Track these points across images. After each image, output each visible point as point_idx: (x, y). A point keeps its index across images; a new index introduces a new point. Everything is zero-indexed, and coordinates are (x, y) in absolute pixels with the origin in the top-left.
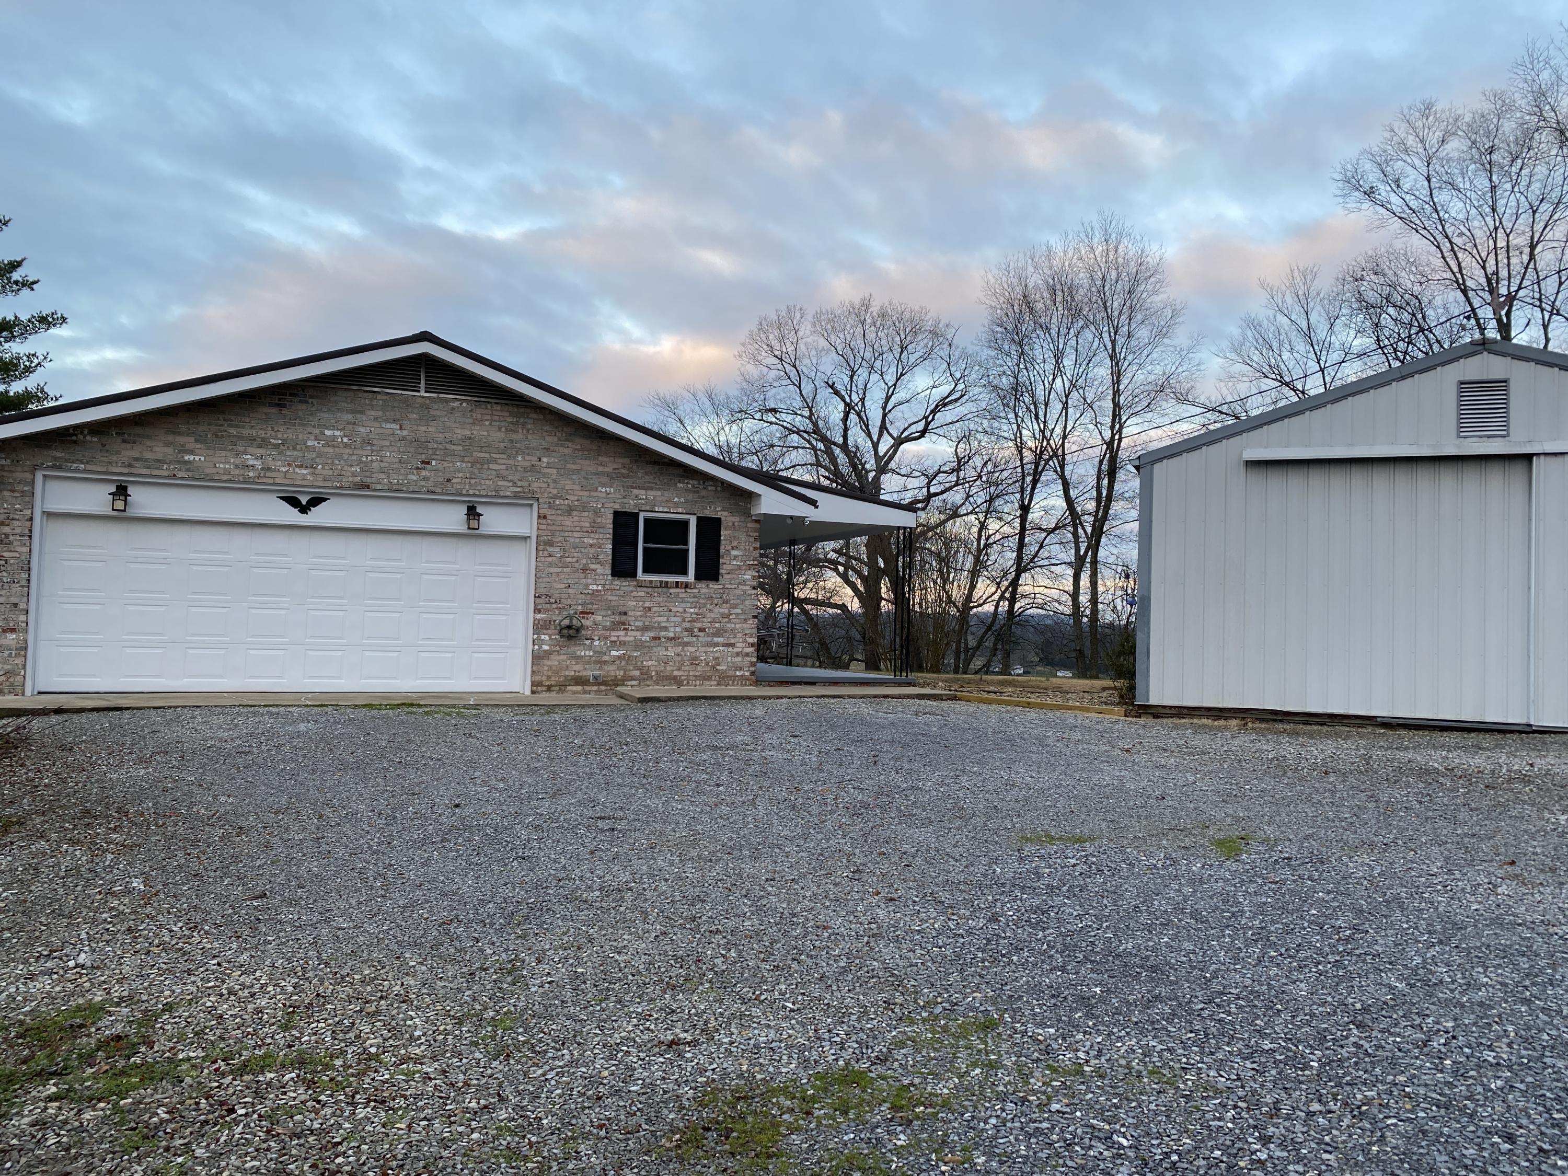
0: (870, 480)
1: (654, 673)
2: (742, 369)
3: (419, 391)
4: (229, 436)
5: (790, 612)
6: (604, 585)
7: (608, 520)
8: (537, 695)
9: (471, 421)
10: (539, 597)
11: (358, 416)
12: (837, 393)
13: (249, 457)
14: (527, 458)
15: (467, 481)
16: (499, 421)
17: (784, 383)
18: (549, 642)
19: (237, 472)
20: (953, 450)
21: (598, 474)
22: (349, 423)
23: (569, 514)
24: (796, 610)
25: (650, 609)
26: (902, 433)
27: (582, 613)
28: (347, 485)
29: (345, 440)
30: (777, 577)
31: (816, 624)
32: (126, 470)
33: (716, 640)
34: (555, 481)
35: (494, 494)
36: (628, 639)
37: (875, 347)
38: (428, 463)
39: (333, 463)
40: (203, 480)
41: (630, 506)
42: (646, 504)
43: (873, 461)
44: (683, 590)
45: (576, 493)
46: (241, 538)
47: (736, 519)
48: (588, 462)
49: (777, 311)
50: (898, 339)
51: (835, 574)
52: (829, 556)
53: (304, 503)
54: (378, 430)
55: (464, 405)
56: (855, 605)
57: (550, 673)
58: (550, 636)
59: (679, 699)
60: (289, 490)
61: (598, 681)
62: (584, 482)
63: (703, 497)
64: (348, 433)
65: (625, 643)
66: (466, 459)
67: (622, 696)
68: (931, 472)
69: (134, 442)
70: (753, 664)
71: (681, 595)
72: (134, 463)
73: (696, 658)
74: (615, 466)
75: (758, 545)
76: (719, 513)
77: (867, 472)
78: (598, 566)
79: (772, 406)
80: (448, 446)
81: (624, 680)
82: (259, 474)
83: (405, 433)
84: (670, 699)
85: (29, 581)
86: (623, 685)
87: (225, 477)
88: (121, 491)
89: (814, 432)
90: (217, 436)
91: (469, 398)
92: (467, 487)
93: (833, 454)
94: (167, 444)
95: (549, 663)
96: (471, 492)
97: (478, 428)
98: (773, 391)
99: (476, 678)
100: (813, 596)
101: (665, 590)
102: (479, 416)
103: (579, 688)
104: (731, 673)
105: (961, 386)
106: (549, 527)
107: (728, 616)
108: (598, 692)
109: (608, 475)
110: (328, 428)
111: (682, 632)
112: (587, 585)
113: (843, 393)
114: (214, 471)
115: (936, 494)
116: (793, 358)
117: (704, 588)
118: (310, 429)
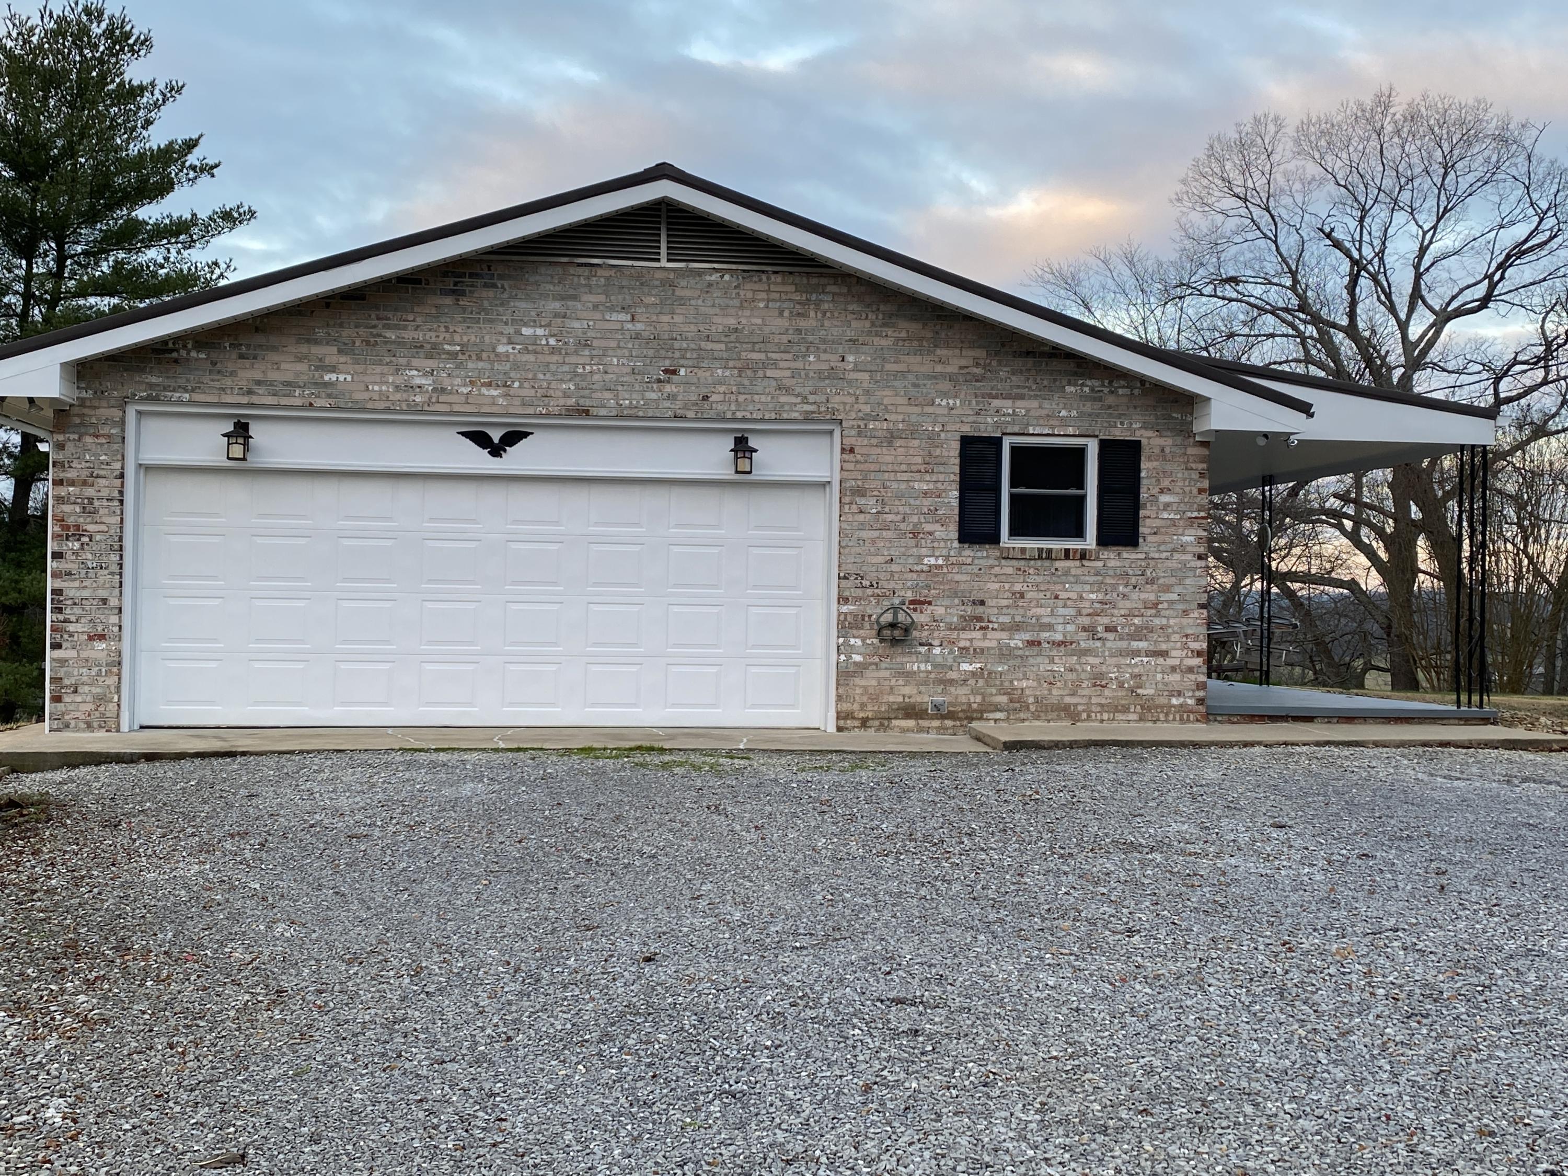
0: (1395, 380)
1: (1031, 700)
2: (1183, 220)
3: (658, 260)
4: (386, 343)
5: (1265, 594)
6: (947, 557)
7: (953, 450)
8: (845, 734)
9: (736, 302)
10: (845, 578)
11: (570, 303)
12: (1337, 245)
13: (415, 373)
14: (824, 356)
15: (733, 397)
16: (780, 300)
17: (1250, 236)
18: (863, 650)
19: (398, 396)
20: (1538, 326)
21: (935, 378)
22: (556, 315)
23: (890, 444)
24: (1275, 590)
25: (1022, 596)
26: (1448, 304)
27: (912, 602)
28: (556, 410)
29: (552, 341)
30: (1242, 539)
31: (1308, 613)
32: (245, 400)
33: (1135, 645)
34: (867, 392)
35: (773, 416)
36: (986, 644)
37: (1401, 169)
38: (674, 372)
39: (534, 378)
40: (351, 410)
41: (987, 427)
42: (1013, 423)
43: (1400, 350)
44: (1078, 563)
45: (900, 409)
46: (408, 494)
47: (1167, 442)
48: (919, 358)
49: (1238, 125)
50: (1439, 153)
51: (1338, 533)
52: (1327, 505)
53: (496, 440)
54: (600, 325)
55: (727, 277)
56: (1373, 582)
57: (865, 699)
58: (863, 641)
59: (1072, 745)
60: (474, 422)
61: (942, 713)
62: (913, 391)
63: (1110, 407)
64: (555, 330)
65: (982, 650)
66: (731, 364)
67: (978, 739)
68: (1500, 363)
69: (255, 358)
70: (1201, 686)
71: (1073, 572)
72: (255, 388)
73: (1101, 676)
74: (963, 362)
75: (1206, 484)
76: (1138, 433)
77: (1390, 369)
78: (937, 527)
79: (1232, 273)
80: (703, 344)
81: (982, 712)
82: (430, 398)
83: (639, 326)
84: (1057, 745)
85: (121, 566)
86: (981, 718)
87: (382, 405)
88: (241, 432)
89: (1301, 309)
90: (368, 343)
91: (734, 267)
92: (733, 407)
93: (1332, 342)
94: (300, 359)
95: (863, 683)
96: (739, 415)
97: (747, 313)
98: (1234, 249)
99: (754, 706)
100: (1303, 568)
101: (1047, 563)
102: (749, 295)
103: (911, 723)
104: (1162, 700)
105: (1550, 222)
106: (859, 467)
107: (1155, 605)
108: (941, 730)
109: (951, 378)
110: (526, 325)
111: (1076, 633)
112: (920, 558)
113: (1348, 245)
114: (366, 396)
115: (1509, 400)
116: (1264, 196)
117: (1113, 558)
118: (500, 327)
